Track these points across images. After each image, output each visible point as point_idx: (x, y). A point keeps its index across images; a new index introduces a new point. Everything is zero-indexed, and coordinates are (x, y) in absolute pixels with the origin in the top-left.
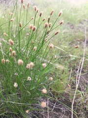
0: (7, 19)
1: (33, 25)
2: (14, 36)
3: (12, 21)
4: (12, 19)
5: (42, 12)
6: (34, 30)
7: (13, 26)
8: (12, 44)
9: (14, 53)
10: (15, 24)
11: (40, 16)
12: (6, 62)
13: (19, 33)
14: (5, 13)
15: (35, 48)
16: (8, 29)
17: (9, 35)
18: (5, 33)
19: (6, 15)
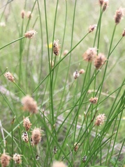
0: (13, 29)
1: (94, 50)
2: (36, 78)
3: (29, 36)
4: (30, 32)
5: (122, 10)
6: (99, 65)
7: (32, 47)
8: (32, 109)
9: (36, 137)
10: (35, 44)
11: (117, 20)
12: (12, 161)
13: (51, 72)
14: (7, 12)
15: (101, 117)
16: (17, 59)
17: (20, 74)
18: (8, 73)
19: (10, 18)
